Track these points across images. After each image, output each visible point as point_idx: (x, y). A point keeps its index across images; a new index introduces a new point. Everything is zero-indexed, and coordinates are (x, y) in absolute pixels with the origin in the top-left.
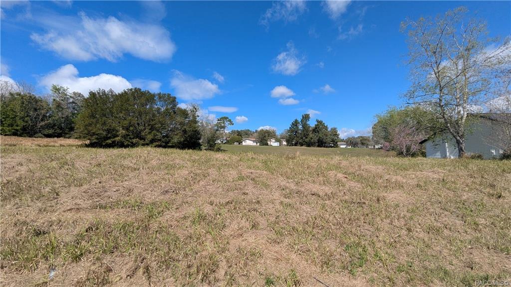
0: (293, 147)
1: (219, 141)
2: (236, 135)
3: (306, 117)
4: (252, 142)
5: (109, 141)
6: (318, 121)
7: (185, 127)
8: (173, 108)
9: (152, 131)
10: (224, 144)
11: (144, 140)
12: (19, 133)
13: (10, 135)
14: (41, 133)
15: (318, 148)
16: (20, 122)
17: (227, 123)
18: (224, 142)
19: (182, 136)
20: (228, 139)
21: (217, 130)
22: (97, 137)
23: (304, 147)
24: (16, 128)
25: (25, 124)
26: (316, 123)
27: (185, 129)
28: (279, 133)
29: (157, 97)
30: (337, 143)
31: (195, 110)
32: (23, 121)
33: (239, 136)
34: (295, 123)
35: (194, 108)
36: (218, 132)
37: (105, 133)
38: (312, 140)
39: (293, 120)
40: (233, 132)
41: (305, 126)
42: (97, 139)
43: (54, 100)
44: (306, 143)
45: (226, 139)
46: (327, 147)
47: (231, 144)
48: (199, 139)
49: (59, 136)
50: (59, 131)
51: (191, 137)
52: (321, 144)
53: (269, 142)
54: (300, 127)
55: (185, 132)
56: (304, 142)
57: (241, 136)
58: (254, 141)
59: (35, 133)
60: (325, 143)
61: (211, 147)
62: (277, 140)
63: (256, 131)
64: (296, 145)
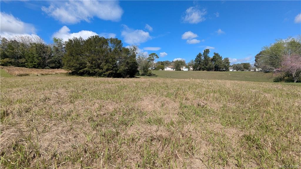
0: (198, 71)
1: (150, 69)
2: (160, 65)
3: (207, 51)
4: (170, 69)
5: (81, 71)
6: (215, 54)
7: (128, 60)
8: (119, 48)
9: (107, 63)
10: (153, 70)
11: (103, 69)
12: (36, 66)
13: (32, 68)
14: (49, 66)
15: (215, 72)
16: (36, 60)
17: (155, 57)
18: (153, 69)
19: (126, 66)
20: (156, 67)
21: (149, 62)
22: (74, 68)
23: (205, 71)
24: (34, 63)
25: (39, 61)
26: (214, 55)
27: (128, 61)
28: (187, 62)
29: (109, 41)
30: (228, 68)
31: (135, 49)
32: (38, 59)
33: (162, 65)
34: (199, 56)
35: (134, 48)
36: (150, 63)
37: (78, 66)
38: (211, 66)
39: (198, 54)
40: (159, 63)
41: (206, 57)
42: (74, 69)
43: (54, 46)
44: (207, 68)
45: (155, 67)
46: (221, 71)
47: (157, 70)
48: (137, 67)
49: (58, 68)
50: (58, 65)
51: (132, 67)
52: (217, 69)
53: (181, 69)
54: (203, 58)
55: (128, 63)
56: (205, 68)
57: (163, 65)
58: (172, 68)
59: (45, 66)
60: (220, 68)
61: (145, 72)
62: (187, 67)
63: (173, 62)
64: (199, 70)
